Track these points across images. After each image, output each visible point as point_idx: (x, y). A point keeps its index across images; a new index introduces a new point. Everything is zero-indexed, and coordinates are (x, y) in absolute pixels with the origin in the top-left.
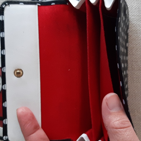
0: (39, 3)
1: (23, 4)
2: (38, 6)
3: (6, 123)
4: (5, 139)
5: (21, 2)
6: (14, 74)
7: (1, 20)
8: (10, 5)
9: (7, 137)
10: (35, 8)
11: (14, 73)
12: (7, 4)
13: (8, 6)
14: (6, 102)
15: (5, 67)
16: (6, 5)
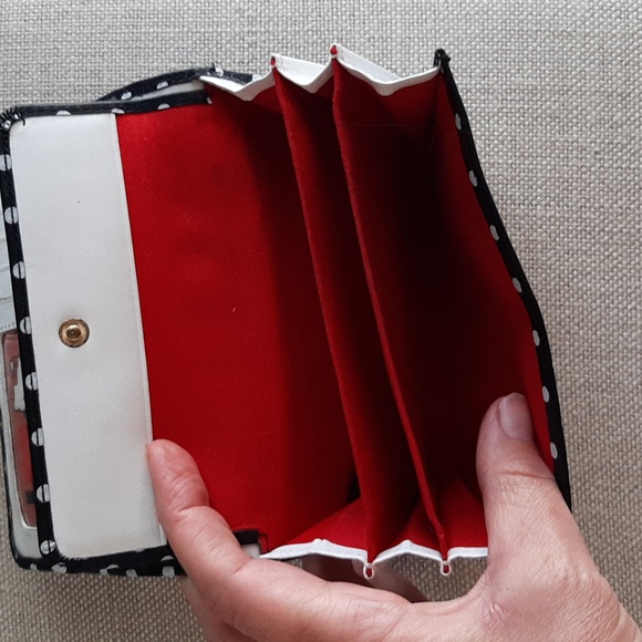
0: (118, 106)
1: (66, 113)
2: (117, 115)
3: (47, 499)
4: (47, 552)
5: (63, 108)
6: (61, 337)
7: (4, 169)
8: (28, 121)
9: (52, 544)
10: (106, 123)
11: (60, 332)
12: (16, 116)
13: (21, 122)
14: (39, 430)
15: (27, 318)
16: (14, 121)
